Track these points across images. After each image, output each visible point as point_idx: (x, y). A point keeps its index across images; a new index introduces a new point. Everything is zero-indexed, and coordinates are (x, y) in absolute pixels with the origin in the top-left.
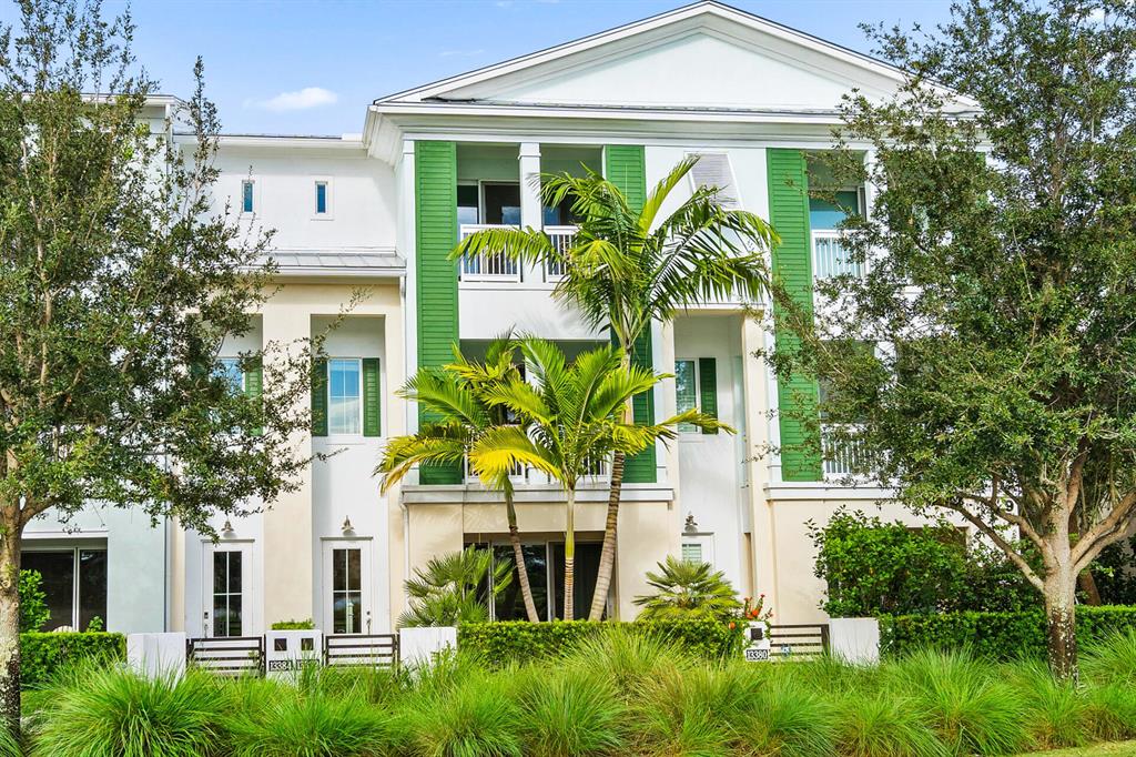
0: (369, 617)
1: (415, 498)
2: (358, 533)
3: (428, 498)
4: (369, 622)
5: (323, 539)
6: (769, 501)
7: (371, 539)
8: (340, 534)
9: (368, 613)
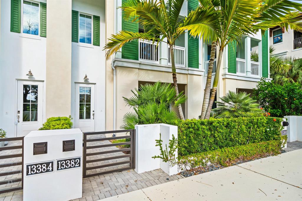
0: (94, 113)
1: (120, 64)
2: (90, 81)
3: (125, 65)
4: (93, 115)
5: (76, 83)
6: (223, 79)
7: (95, 84)
8: (83, 81)
9: (93, 111)
